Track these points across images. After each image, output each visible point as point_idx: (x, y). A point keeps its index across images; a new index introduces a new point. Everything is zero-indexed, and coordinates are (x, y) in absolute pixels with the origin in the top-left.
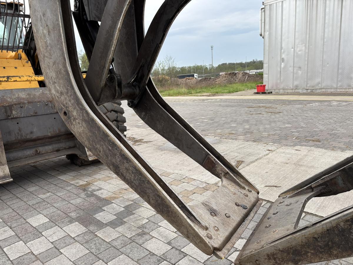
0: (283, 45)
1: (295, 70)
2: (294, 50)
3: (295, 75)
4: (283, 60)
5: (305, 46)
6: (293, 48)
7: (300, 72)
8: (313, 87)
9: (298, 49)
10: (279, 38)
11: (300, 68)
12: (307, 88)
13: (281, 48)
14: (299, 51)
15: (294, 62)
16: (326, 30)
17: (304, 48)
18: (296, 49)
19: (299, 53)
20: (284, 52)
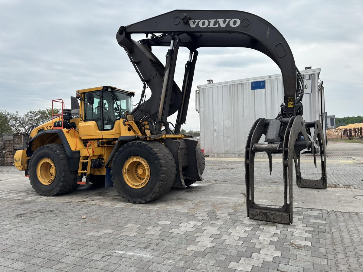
0: (215, 120)
1: (225, 139)
2: (223, 123)
3: (225, 143)
4: (215, 130)
5: (231, 121)
6: (222, 122)
7: (229, 140)
8: (239, 152)
9: (226, 123)
10: (211, 114)
11: (228, 137)
12: (235, 153)
13: (214, 121)
14: (227, 124)
15: (224, 132)
16: (245, 111)
17: (230, 122)
18: (224, 123)
19: (227, 126)
20: (216, 125)
